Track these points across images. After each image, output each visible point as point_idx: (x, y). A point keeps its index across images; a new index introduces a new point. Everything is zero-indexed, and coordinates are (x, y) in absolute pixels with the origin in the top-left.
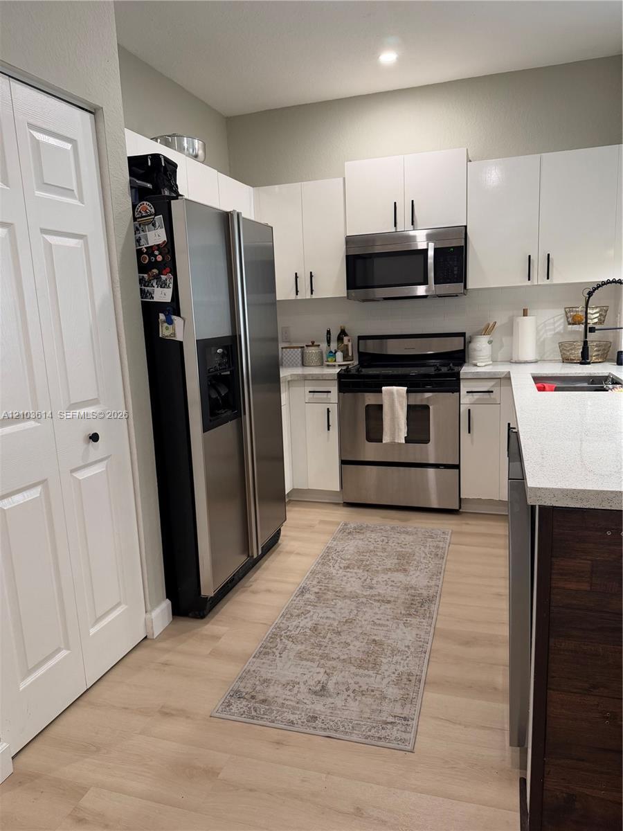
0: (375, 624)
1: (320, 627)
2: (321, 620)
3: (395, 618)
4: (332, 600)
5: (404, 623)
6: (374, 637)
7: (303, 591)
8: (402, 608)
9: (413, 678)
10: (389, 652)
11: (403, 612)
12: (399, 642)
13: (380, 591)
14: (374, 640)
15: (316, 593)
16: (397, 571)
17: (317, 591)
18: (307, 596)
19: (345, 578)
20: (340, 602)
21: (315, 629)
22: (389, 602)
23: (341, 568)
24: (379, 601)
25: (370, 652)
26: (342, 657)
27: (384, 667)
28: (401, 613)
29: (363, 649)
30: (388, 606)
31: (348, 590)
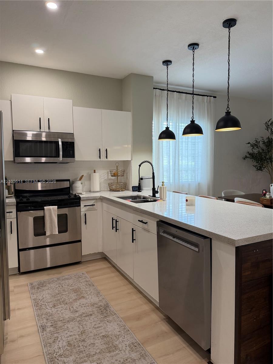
0: (95, 328)
1: (72, 342)
2: (68, 338)
3: (101, 321)
4: (64, 325)
5: (107, 322)
6: (102, 334)
7: (43, 328)
8: (99, 315)
9: (136, 344)
10: (115, 338)
11: (102, 317)
12: (114, 331)
13: (83, 311)
14: (103, 336)
15: (51, 326)
16: (80, 298)
17: (51, 324)
18: (48, 330)
19: (59, 312)
20: (69, 325)
21: (69, 344)
22: (91, 315)
23: (51, 308)
24: (86, 316)
25: (107, 342)
26: (98, 351)
27: (120, 346)
28: (102, 318)
29: (103, 342)
30: (93, 317)
31: (67, 317)
